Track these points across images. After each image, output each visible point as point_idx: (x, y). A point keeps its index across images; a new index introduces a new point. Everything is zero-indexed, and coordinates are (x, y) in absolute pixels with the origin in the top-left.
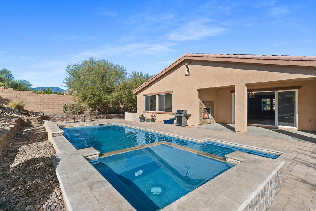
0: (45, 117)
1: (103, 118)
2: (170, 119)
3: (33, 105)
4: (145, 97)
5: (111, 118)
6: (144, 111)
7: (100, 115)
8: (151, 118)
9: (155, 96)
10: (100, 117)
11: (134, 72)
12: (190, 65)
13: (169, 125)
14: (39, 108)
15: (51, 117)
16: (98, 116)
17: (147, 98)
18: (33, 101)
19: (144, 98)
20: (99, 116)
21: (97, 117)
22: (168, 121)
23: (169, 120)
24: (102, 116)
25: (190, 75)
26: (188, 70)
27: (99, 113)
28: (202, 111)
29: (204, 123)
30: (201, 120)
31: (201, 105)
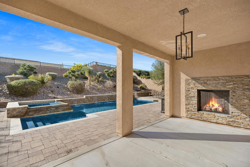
28: (192, 95)
29: (200, 119)
30: (189, 111)
31: (189, 84)
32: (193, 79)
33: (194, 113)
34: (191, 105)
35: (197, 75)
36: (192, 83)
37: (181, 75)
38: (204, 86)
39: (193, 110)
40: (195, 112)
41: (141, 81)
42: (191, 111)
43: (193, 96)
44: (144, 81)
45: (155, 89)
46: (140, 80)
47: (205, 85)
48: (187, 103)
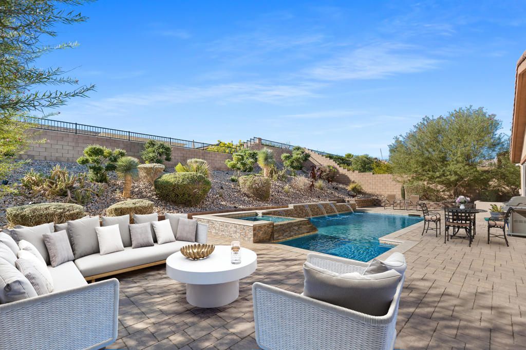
0: (377, 201)
14: (379, 190)
15: (383, 201)
18: (374, 183)
41: (348, 176)
44: (355, 177)
45: (383, 193)
46: (346, 174)
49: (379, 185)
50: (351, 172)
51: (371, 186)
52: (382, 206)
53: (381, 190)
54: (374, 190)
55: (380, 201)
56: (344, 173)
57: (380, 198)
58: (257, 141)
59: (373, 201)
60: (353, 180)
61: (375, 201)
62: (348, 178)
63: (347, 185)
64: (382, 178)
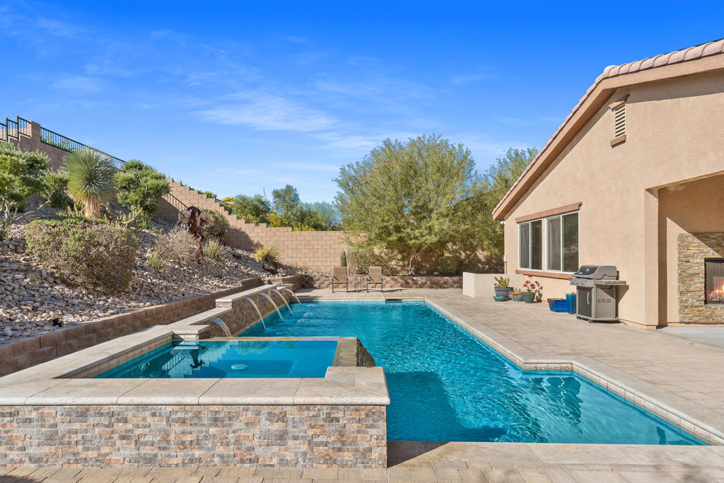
0: (307, 279)
1: (422, 286)
2: (567, 296)
3: (294, 255)
4: (522, 227)
5: (445, 288)
6: (519, 269)
7: (415, 278)
8: (525, 290)
9: (540, 223)
10: (415, 283)
11: (512, 152)
12: (627, 106)
13: (564, 316)
14: (303, 260)
15: (316, 278)
16: (410, 281)
17: (524, 229)
18: (294, 247)
19: (519, 230)
20: (413, 280)
21: (408, 283)
22: (563, 301)
23: (565, 298)
24: (420, 280)
25: (624, 142)
26: (620, 122)
27: (417, 273)
28: (695, 269)
29: (711, 320)
30: (687, 307)
31: (687, 247)
32: (696, 234)
33: (699, 311)
34: (693, 293)
35: (703, 228)
36: (694, 245)
37: (668, 224)
38: (717, 252)
39: (697, 304)
40: (699, 309)
41: (247, 232)
42: (692, 306)
43: (697, 272)
44: (261, 235)
45: (309, 264)
46: (243, 230)
47: (719, 248)
48: (683, 289)
49: (304, 251)
50: (252, 225)
51: (290, 252)
52: (316, 288)
53: (307, 259)
54: (294, 260)
55: (311, 279)
56: (238, 227)
57: (309, 272)
58: (28, 130)
59: (301, 280)
60: (255, 242)
61: (303, 279)
62: (247, 236)
63: (252, 251)
64: (308, 238)
